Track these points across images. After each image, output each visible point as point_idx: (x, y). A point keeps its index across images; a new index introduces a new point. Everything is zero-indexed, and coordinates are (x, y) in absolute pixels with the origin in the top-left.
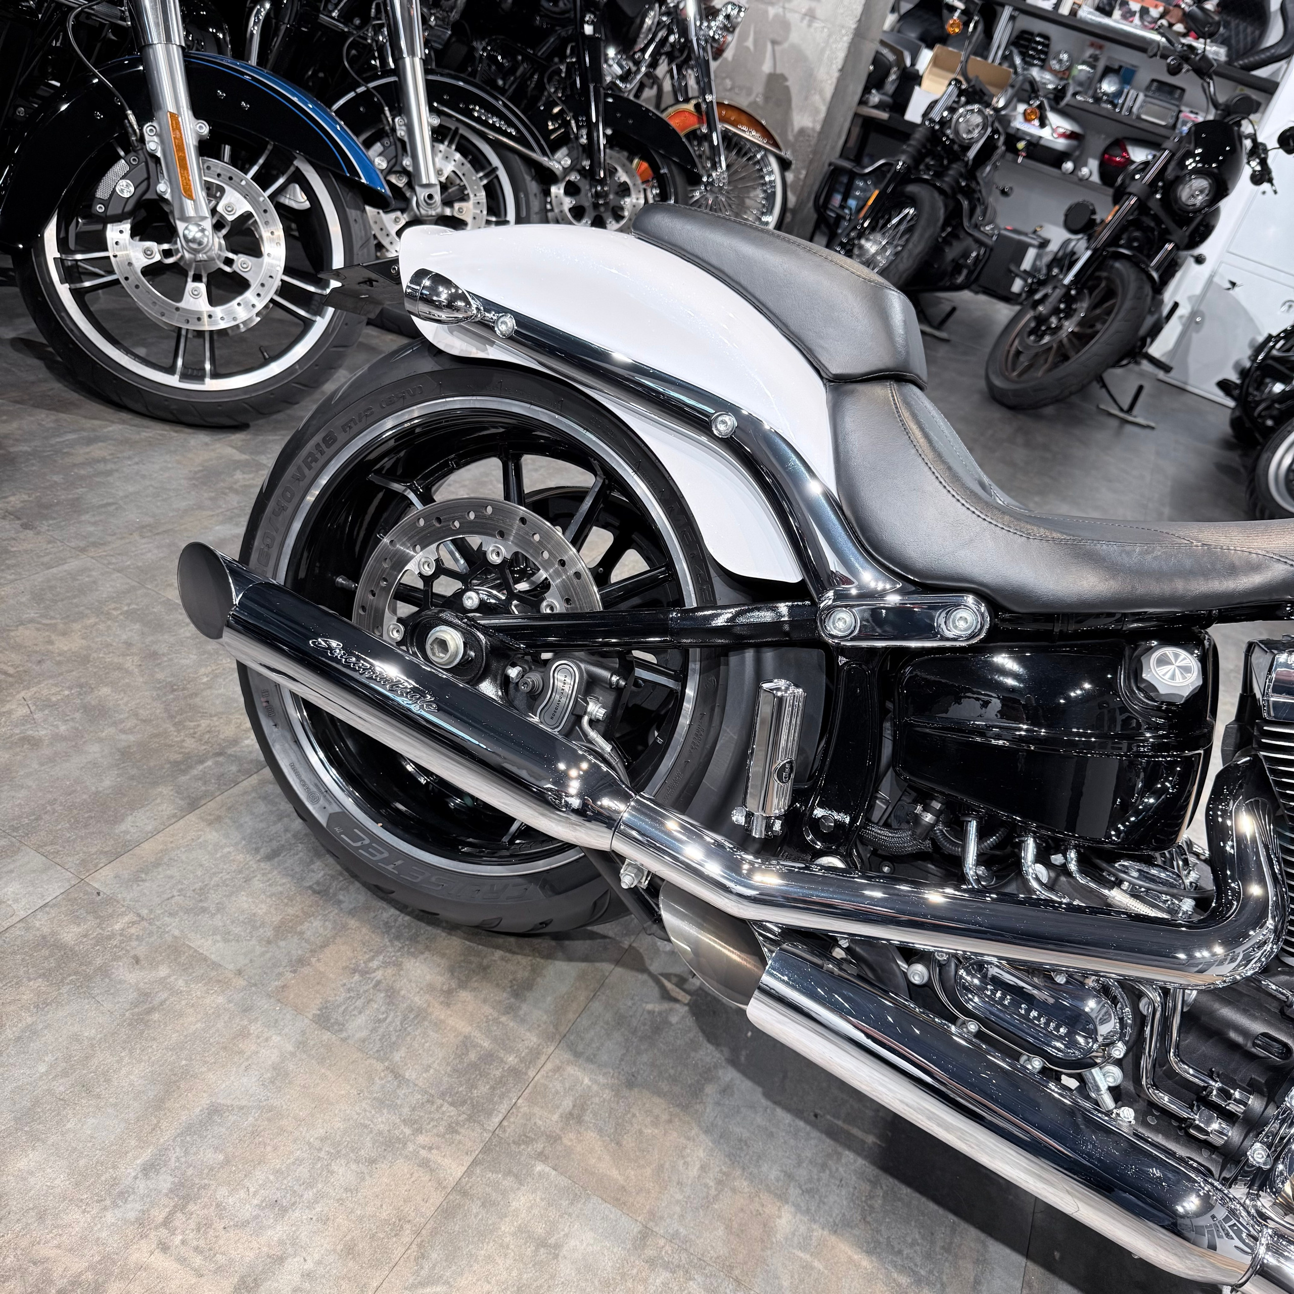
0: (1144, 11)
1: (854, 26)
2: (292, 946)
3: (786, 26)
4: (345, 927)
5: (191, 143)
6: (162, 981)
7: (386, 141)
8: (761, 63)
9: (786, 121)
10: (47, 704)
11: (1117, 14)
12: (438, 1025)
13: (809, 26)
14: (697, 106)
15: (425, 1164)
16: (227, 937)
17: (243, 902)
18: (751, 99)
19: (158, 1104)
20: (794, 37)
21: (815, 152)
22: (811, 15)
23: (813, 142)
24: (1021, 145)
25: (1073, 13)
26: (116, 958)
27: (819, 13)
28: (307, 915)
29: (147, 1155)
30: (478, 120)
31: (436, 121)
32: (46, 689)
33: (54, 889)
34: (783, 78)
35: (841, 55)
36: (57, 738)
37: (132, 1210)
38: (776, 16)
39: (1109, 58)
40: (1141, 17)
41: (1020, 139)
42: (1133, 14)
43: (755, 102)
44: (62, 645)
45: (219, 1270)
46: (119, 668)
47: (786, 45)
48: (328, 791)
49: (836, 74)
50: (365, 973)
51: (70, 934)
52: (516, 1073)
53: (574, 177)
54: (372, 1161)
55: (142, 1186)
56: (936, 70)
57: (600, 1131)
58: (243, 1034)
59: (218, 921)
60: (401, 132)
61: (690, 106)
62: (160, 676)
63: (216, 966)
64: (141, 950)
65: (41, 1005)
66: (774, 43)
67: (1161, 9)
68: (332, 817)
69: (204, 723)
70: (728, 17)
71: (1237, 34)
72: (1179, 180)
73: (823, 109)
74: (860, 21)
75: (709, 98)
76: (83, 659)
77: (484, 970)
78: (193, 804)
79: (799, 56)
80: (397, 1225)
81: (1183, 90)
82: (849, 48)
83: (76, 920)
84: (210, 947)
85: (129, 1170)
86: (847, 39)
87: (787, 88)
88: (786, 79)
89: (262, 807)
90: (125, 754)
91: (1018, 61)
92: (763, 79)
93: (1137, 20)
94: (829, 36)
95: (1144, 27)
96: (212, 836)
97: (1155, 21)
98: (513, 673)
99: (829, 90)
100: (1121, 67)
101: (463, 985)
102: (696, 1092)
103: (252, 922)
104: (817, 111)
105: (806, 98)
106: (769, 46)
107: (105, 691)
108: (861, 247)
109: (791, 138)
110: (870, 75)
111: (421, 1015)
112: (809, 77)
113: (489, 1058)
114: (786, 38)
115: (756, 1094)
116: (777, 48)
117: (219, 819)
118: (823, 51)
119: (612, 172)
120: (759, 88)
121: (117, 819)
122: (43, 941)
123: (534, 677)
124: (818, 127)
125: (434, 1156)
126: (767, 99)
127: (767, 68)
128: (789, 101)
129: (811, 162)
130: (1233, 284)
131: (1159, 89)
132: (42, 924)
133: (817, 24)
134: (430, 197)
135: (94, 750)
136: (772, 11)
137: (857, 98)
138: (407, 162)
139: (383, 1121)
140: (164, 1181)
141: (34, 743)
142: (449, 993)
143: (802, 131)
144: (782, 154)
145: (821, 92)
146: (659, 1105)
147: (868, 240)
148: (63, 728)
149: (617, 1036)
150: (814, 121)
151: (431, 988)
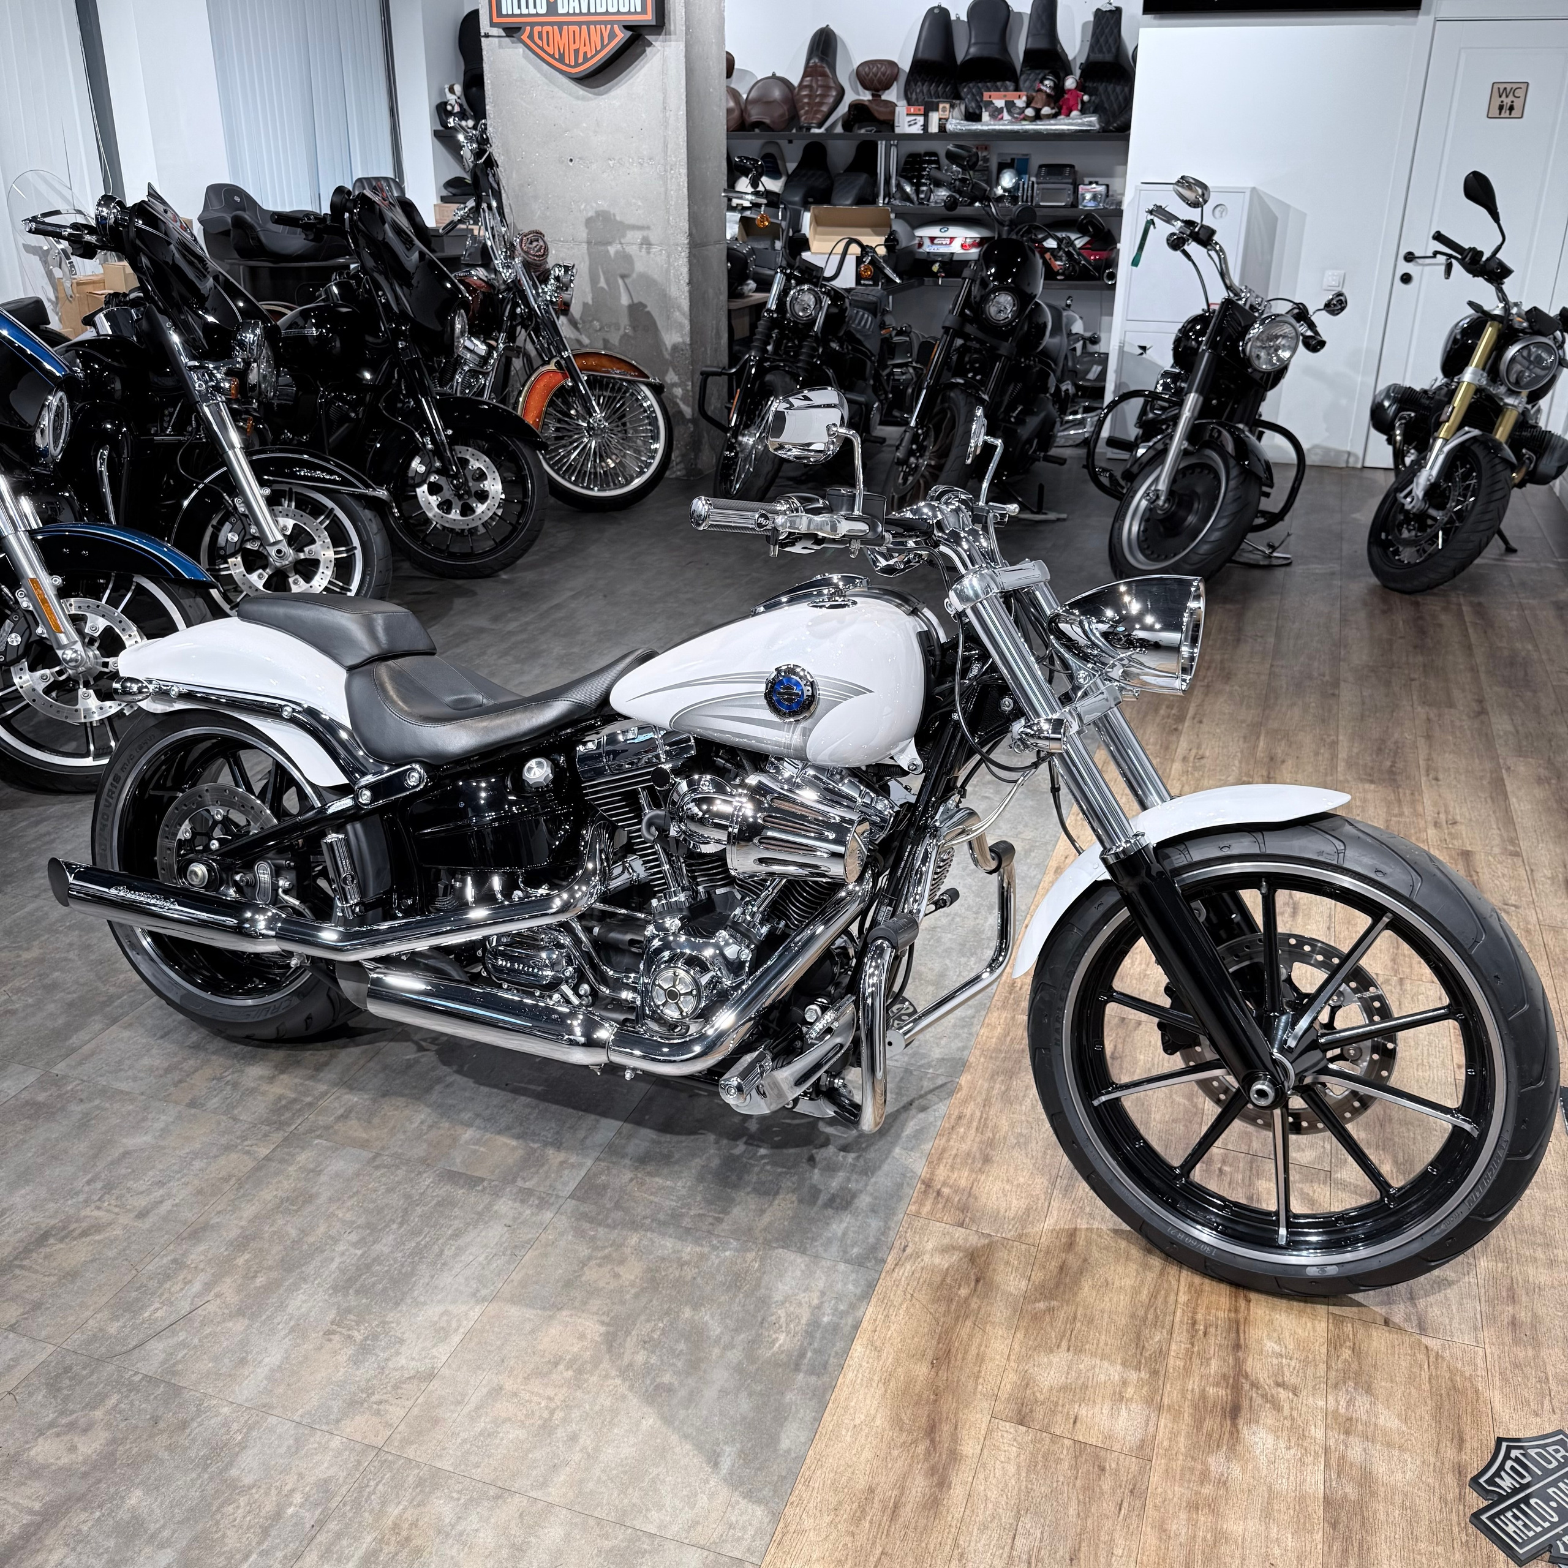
0: (1010, 105)
1: (686, 241)
2: (176, 1076)
3: (627, 259)
4: (209, 1060)
5: (51, 593)
6: (97, 1107)
7: (233, 519)
8: (618, 298)
9: (657, 342)
10: (19, 990)
11: (985, 116)
12: (263, 1094)
13: (648, 253)
14: (558, 363)
15: (248, 1153)
16: (135, 1079)
17: (146, 1061)
18: (621, 332)
19: (95, 1156)
20: (639, 267)
21: (693, 362)
22: (646, 243)
23: (688, 354)
24: (935, 268)
25: (942, 128)
26: (69, 1102)
27: (653, 239)
28: (185, 1059)
29: (89, 1176)
30: (305, 478)
31: (267, 491)
32: (17, 983)
33: (31, 1078)
34: (642, 305)
35: (685, 270)
36: (27, 1006)
37: (81, 1198)
38: (617, 252)
39: (1000, 155)
40: (1009, 112)
41: (935, 262)
42: (1001, 110)
43: (626, 334)
44: (26, 956)
45: (129, 1211)
46: (66, 959)
47: (634, 276)
48: (177, 983)
49: (687, 289)
50: (219, 1079)
51: (41, 1097)
52: (310, 1104)
53: (433, 478)
54: (216, 1157)
55: (86, 1189)
56: (820, 229)
57: (359, 1119)
58: (144, 1119)
59: (130, 1073)
60: (242, 509)
61: (552, 366)
62: (93, 957)
63: (128, 1093)
64: (83, 1096)
65: (27, 1130)
66: (623, 277)
67: (1024, 98)
68: (182, 997)
69: (122, 977)
70: (557, 279)
71: (1108, 98)
72: (985, 299)
73: (686, 323)
74: (690, 235)
75: (565, 354)
76: (41, 960)
77: (298, 1063)
78: (114, 1021)
79: (648, 281)
80: (226, 1180)
81: (1072, 166)
82: (690, 262)
83: (45, 1090)
84: (123, 1086)
85: (79, 1184)
86: (685, 254)
87: (648, 313)
88: (645, 306)
89: (159, 1012)
90: (71, 1005)
91: (908, 189)
92: (626, 312)
93: (1006, 116)
94: (669, 257)
95: (1018, 120)
96: (126, 1034)
97: (1023, 110)
98: (238, 878)
99: (685, 304)
100: (1013, 160)
101: (282, 1072)
102: (429, 1090)
103: (151, 1070)
104: (681, 326)
105: (668, 318)
106: (620, 281)
107: (57, 974)
108: (740, 443)
109: (667, 357)
110: (729, 271)
111: (252, 1091)
112: (664, 297)
113: (295, 1101)
114: (633, 269)
115: (470, 1083)
116: (627, 281)
117: (131, 1025)
118: (668, 271)
119: (464, 462)
120: (624, 321)
121: (67, 1038)
122: (27, 1103)
123: (249, 877)
124: (688, 340)
125: (255, 1148)
126: (634, 328)
127: (625, 301)
128: (654, 324)
129: (693, 372)
130: (1144, 348)
131: (1048, 174)
132: (25, 1096)
133: (655, 250)
134: (279, 551)
135: (51, 1007)
136: (612, 250)
137: (724, 296)
138: (253, 530)
139: (223, 1141)
140: (99, 1185)
141: (13, 1012)
142: (274, 1077)
143: (675, 348)
144: (651, 380)
145: (679, 308)
146: (400, 1101)
147: (744, 435)
148: (30, 1001)
149: (381, 1075)
150: (682, 336)
151: (261, 1078)
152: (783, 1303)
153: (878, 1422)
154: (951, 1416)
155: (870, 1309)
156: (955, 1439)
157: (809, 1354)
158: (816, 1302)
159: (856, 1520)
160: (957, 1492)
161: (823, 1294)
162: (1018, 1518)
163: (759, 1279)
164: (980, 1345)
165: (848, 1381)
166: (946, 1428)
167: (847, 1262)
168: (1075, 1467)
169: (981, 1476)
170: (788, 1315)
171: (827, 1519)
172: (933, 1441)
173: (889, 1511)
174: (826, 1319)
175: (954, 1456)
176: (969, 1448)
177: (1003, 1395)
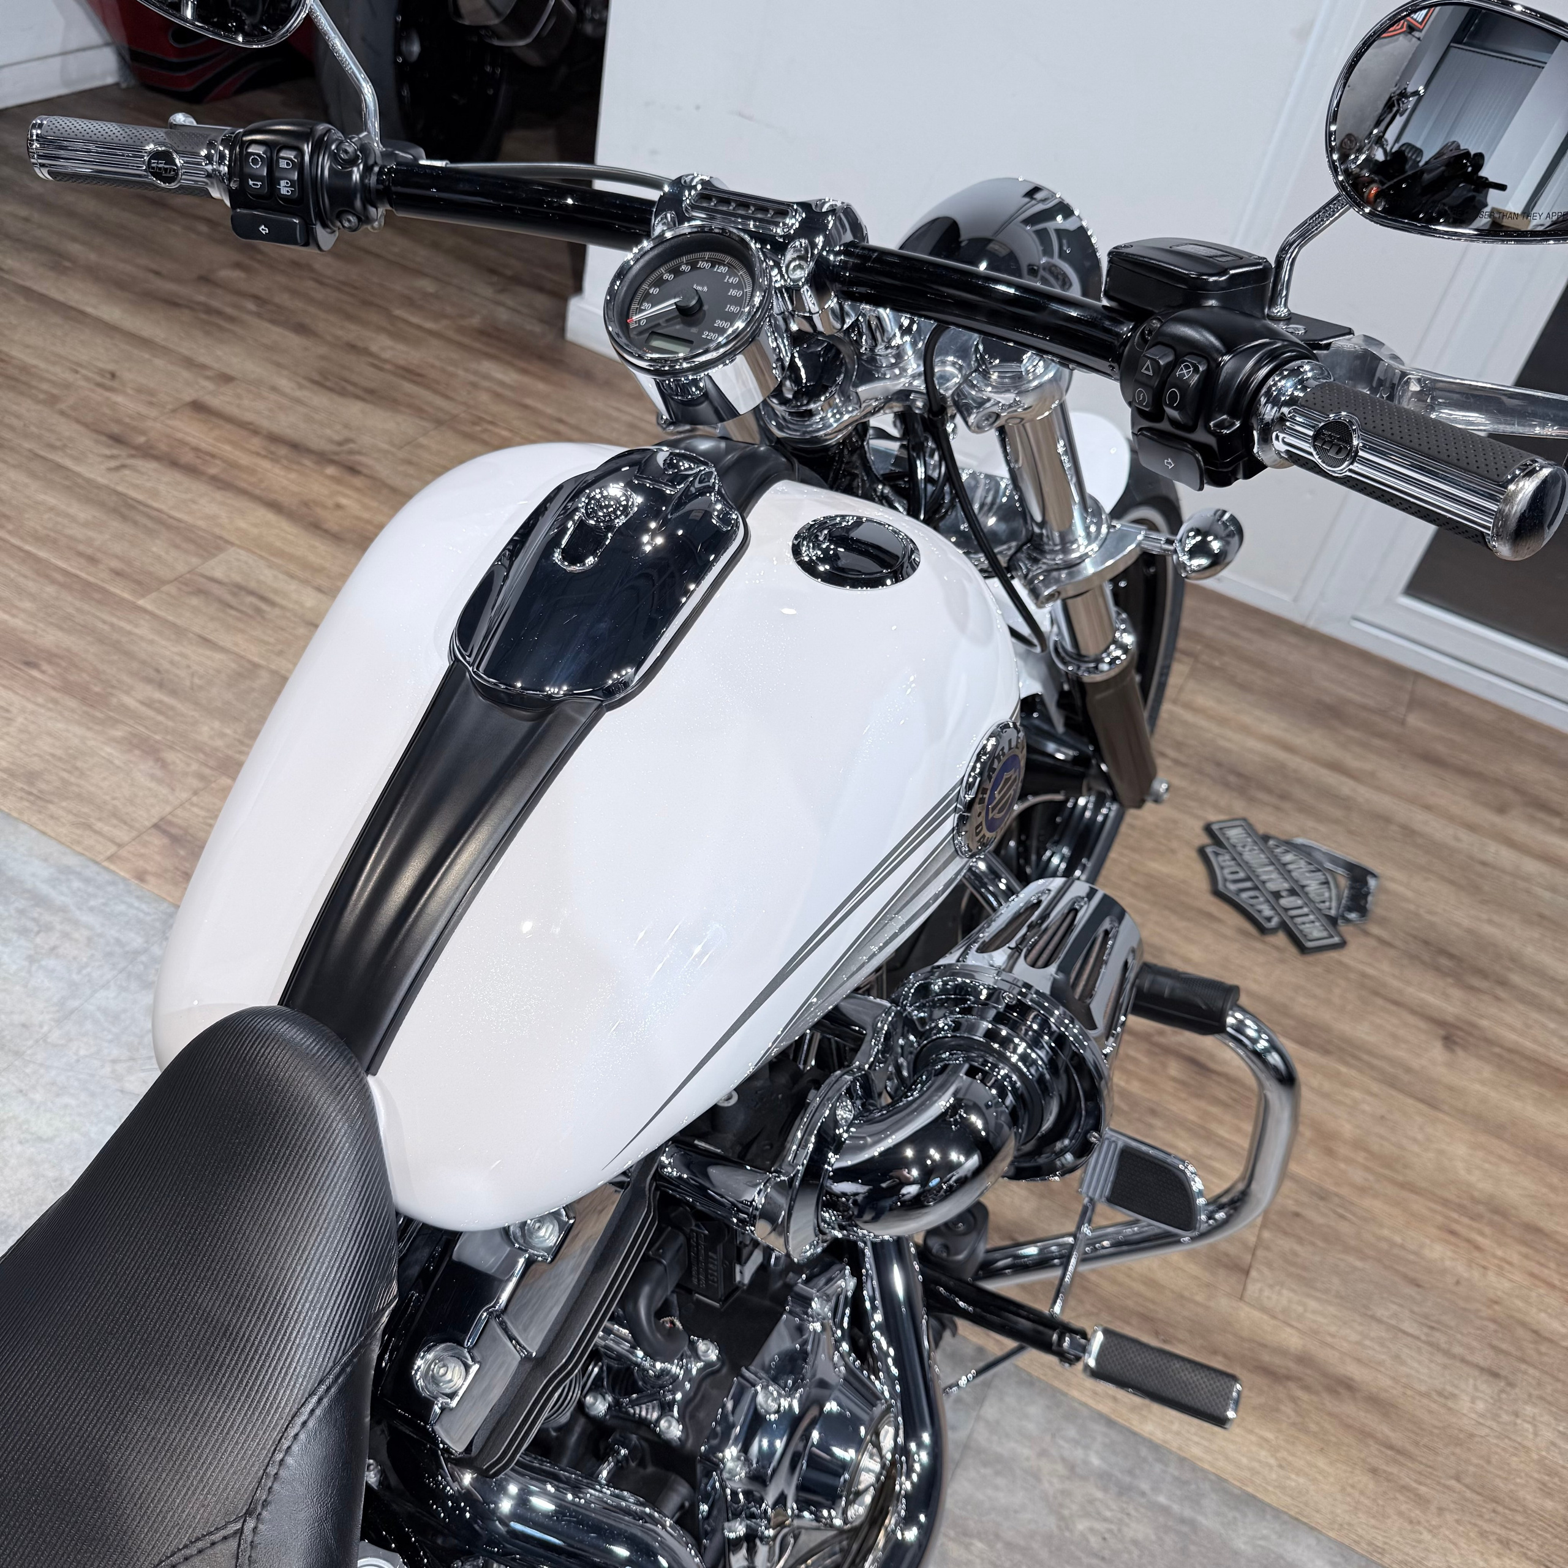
152: (1062, 1518)
153: (1270, 1436)
154: (1246, 1345)
155: (1075, 1393)
156: (1282, 1352)
157: (1162, 1499)
158: (1061, 1469)
159: (1421, 1501)
160: (1353, 1370)
161: (1043, 1453)
162: (1379, 1321)
163: (1010, 1546)
164: (1129, 1276)
165: (1208, 1458)
166: (1266, 1358)
167: (980, 1401)
168: (1300, 1240)
169: (1329, 1339)
170: (1087, 1515)
171: (1426, 1536)
172: (1288, 1378)
173: (1398, 1457)
174: (1095, 1461)
175: (1304, 1359)
176: (1293, 1340)
177: (1206, 1276)
